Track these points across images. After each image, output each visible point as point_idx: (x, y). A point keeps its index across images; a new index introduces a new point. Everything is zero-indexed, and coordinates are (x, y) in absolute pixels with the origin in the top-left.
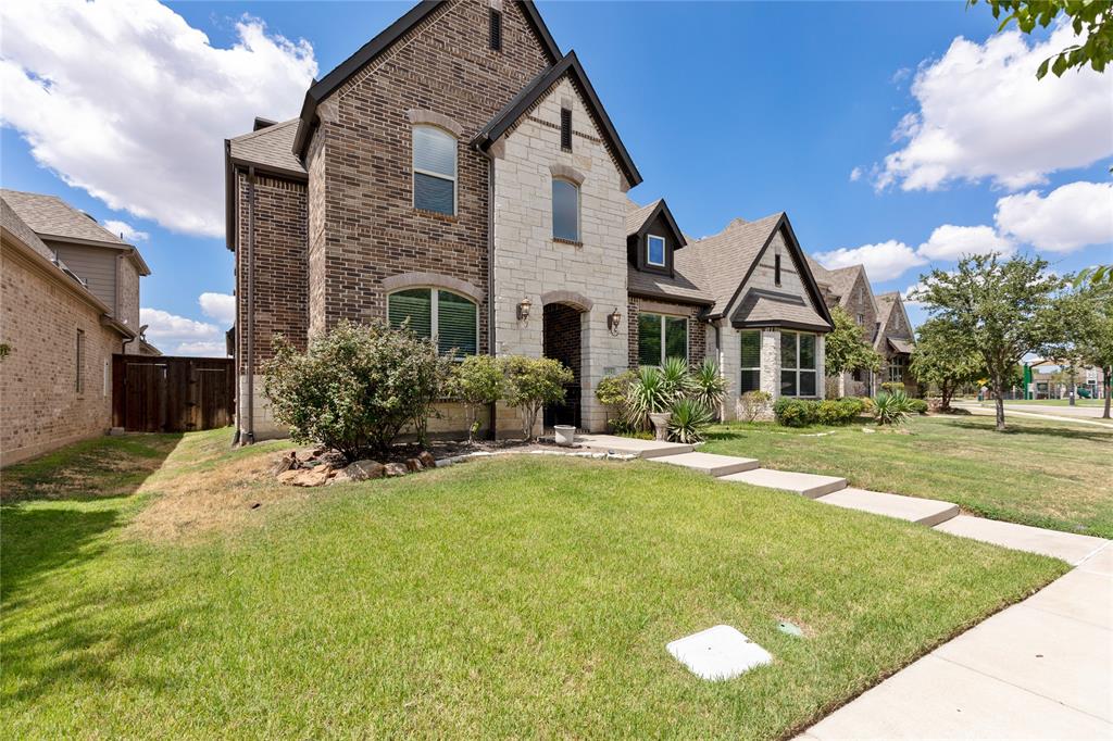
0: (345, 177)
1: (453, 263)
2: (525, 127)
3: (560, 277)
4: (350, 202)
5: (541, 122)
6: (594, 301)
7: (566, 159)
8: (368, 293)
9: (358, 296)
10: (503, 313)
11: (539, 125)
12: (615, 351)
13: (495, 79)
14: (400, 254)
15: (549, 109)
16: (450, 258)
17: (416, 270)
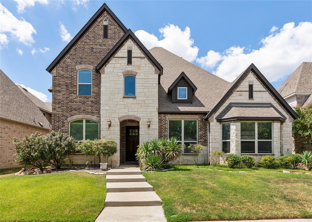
0: (58, 91)
1: (90, 110)
2: (113, 61)
3: (126, 111)
4: (58, 97)
5: (119, 58)
6: (141, 117)
7: (130, 68)
8: (63, 123)
9: (60, 124)
10: (104, 125)
11: (118, 59)
12: (151, 136)
13: (105, 47)
14: (73, 110)
15: (123, 52)
16: (89, 109)
17: (77, 114)
